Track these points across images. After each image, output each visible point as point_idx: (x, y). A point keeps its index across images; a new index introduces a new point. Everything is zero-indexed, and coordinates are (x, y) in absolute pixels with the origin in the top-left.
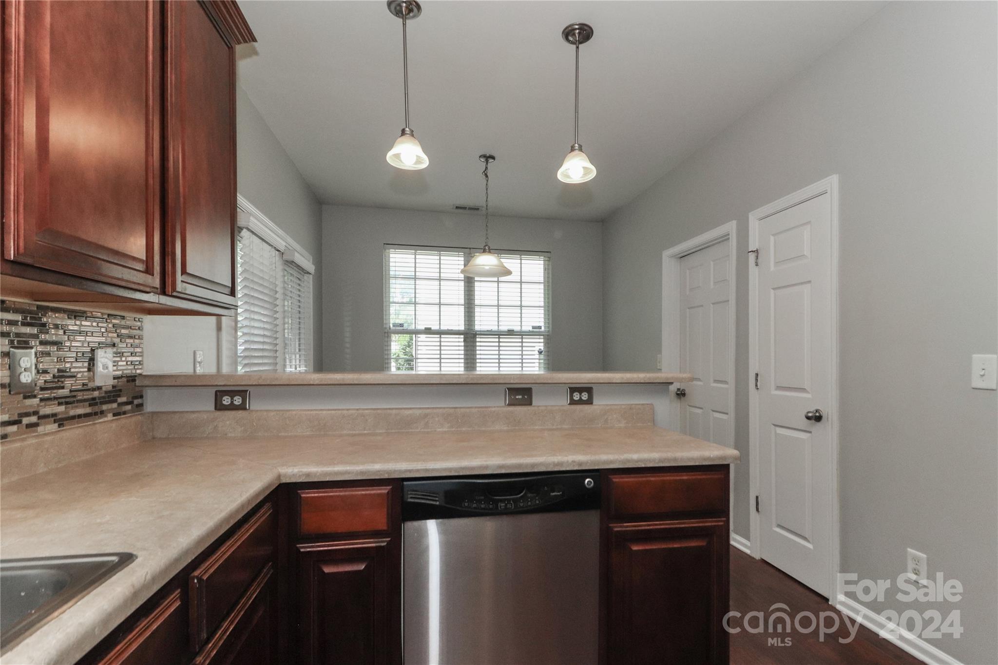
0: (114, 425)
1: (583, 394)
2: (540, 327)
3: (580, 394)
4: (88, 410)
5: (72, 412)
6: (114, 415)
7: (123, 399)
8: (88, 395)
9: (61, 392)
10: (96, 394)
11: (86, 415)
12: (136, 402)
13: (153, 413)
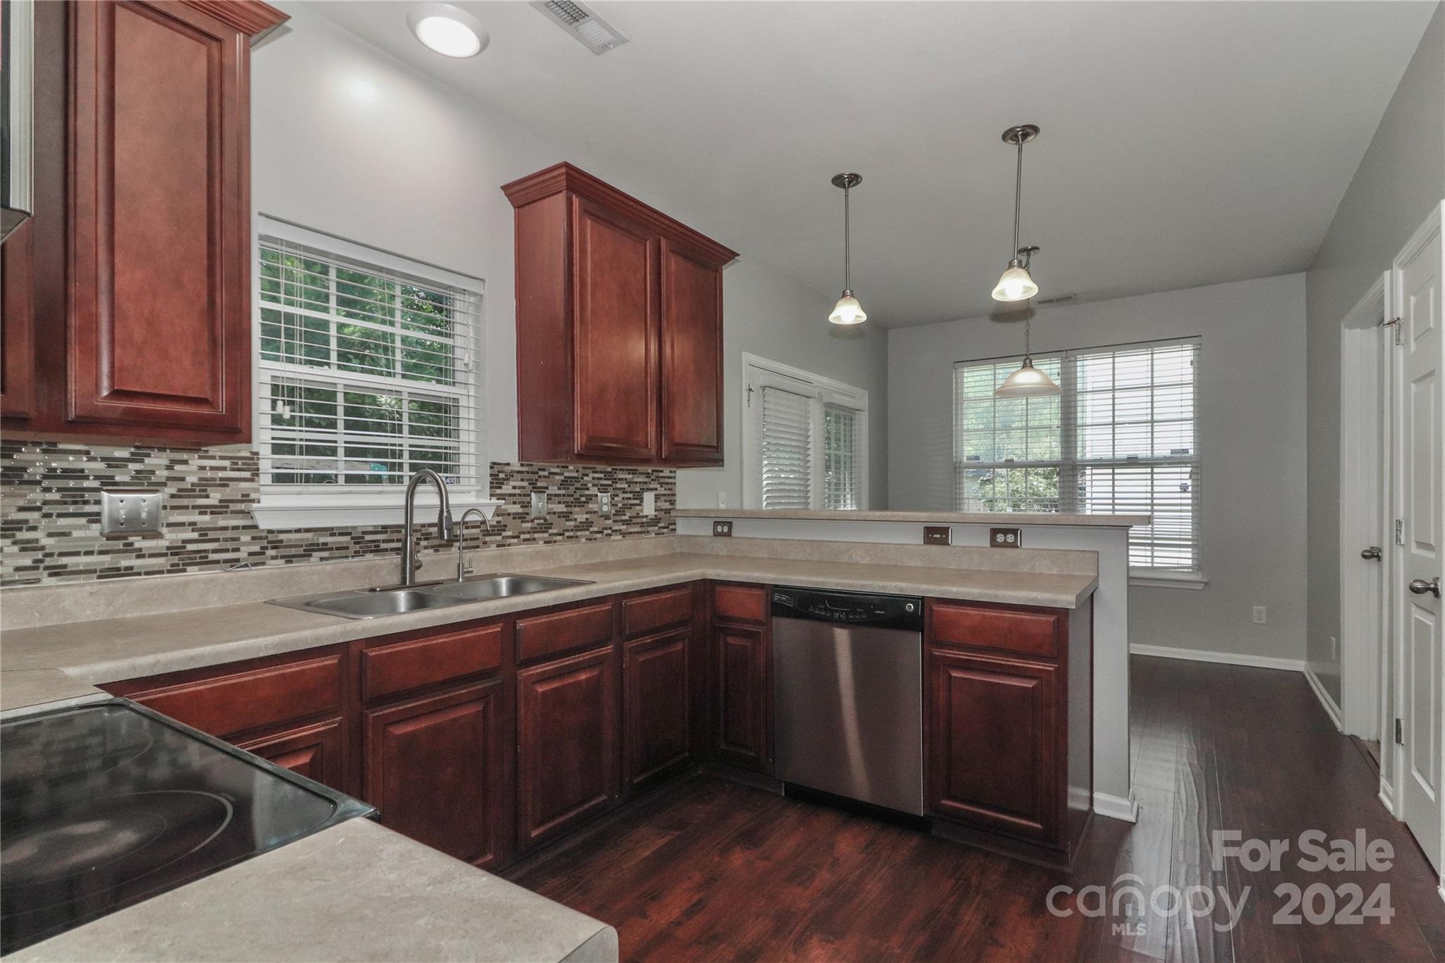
0: (653, 541)
1: (1008, 536)
2: (1186, 451)
3: (1005, 536)
4: (639, 529)
5: (630, 530)
6: (656, 534)
7: (662, 525)
8: (639, 520)
9: (623, 518)
10: (644, 520)
11: (638, 532)
12: (671, 527)
13: (681, 536)
